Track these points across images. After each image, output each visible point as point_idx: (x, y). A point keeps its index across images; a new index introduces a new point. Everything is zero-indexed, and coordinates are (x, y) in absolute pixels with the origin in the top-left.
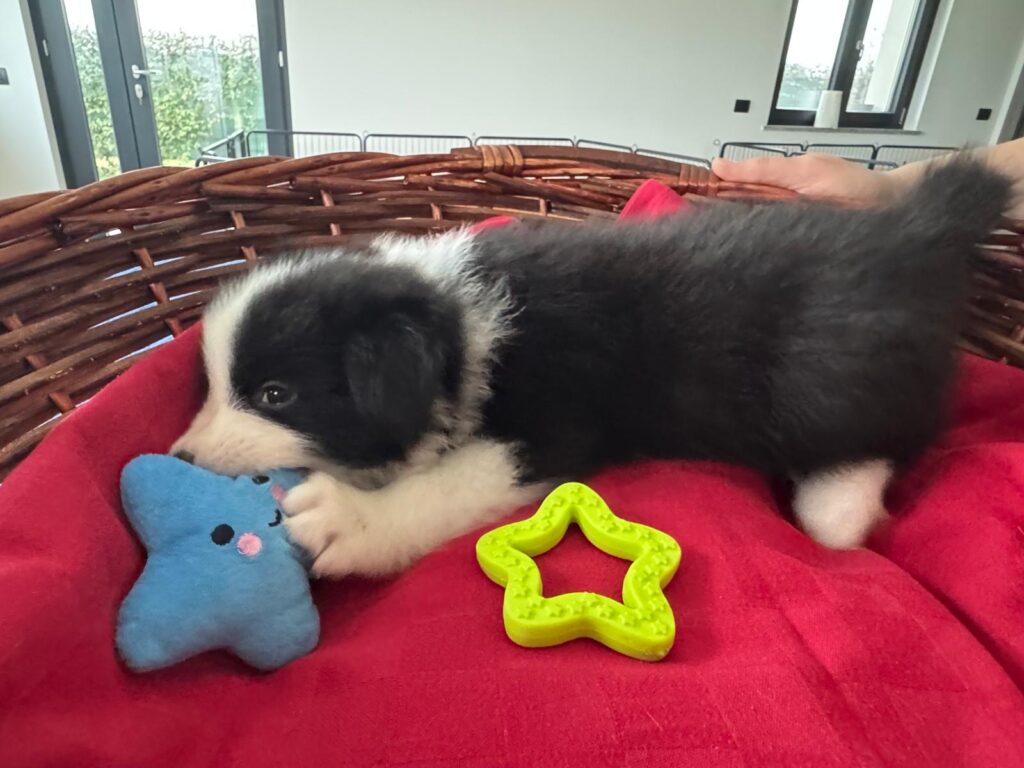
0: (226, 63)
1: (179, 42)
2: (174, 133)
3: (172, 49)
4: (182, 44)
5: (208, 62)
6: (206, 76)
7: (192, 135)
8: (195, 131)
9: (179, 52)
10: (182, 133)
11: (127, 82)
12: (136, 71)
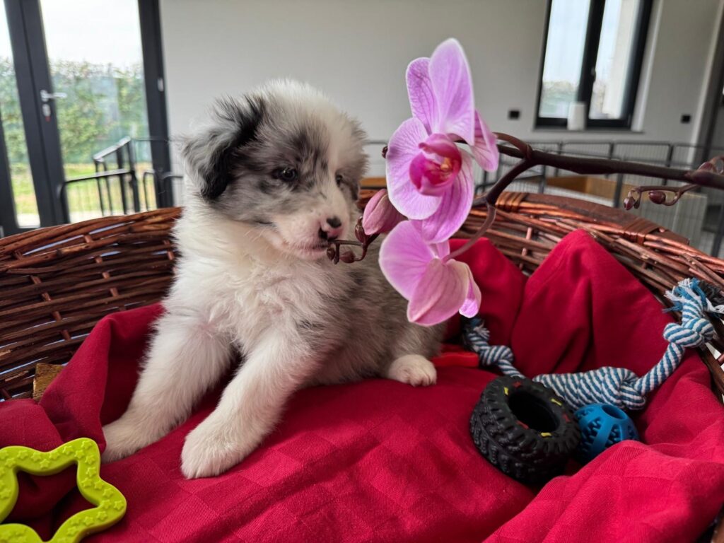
0: (121, 83)
1: (83, 68)
2: (78, 137)
3: (78, 74)
4: (85, 70)
5: (106, 83)
6: (104, 93)
7: (92, 140)
8: (94, 136)
9: (83, 76)
10: (83, 138)
11: (38, 103)
12: (45, 96)
